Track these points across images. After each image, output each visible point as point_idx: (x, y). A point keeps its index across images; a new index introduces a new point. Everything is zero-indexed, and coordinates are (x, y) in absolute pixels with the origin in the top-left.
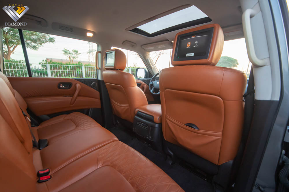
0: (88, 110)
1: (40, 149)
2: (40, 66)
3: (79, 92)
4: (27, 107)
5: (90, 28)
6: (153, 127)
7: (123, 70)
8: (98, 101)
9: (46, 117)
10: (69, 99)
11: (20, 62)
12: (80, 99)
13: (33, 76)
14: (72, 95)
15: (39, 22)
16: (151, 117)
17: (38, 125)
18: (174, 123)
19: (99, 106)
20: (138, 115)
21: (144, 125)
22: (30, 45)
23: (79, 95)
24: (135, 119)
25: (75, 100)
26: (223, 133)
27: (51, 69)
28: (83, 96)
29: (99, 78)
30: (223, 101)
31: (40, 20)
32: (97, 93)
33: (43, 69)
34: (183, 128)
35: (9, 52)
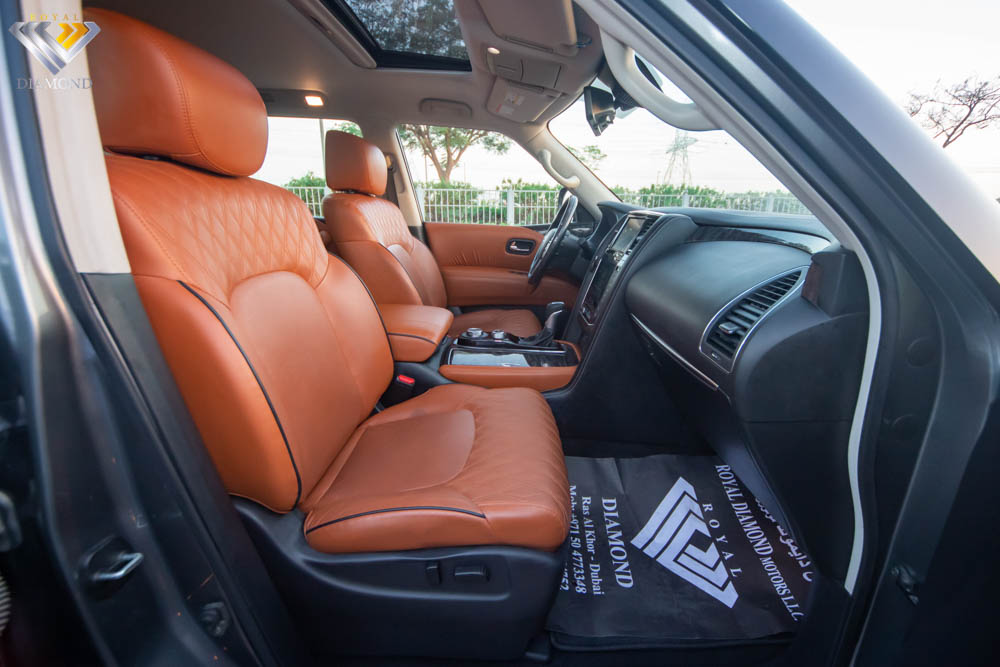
2: (497, 194)
27: (517, 202)
33: (500, 204)
35: (450, 163)
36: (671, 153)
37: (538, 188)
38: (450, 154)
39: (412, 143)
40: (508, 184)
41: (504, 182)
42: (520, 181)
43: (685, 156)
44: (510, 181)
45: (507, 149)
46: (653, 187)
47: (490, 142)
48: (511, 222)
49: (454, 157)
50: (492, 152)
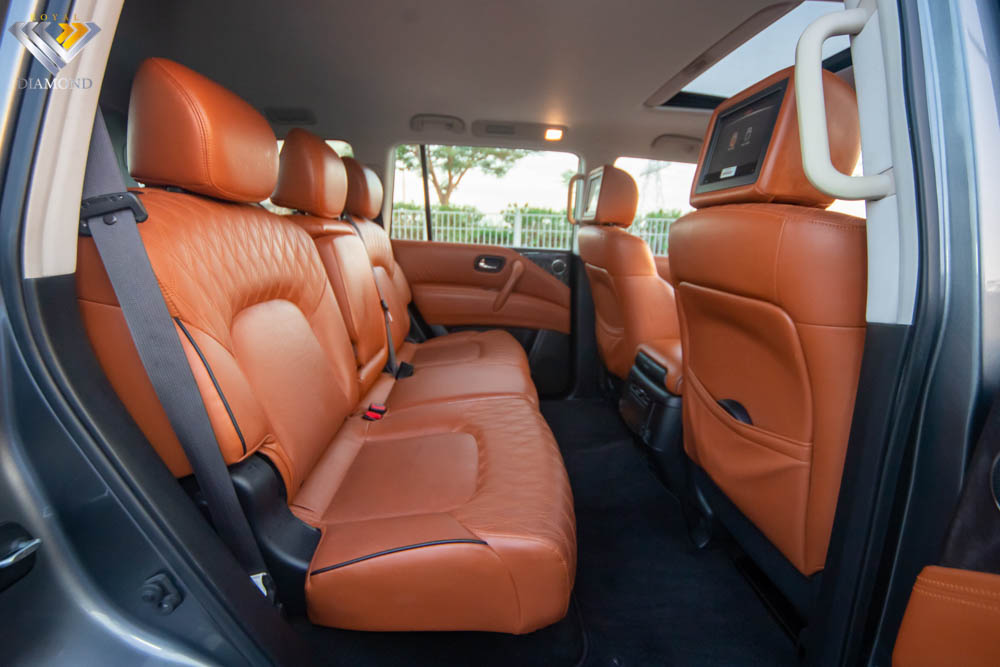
0: (534, 332)
1: (397, 378)
2: (501, 217)
3: (518, 282)
4: (410, 300)
5: (555, 118)
6: (661, 404)
7: (626, 226)
8: (564, 313)
9: (441, 329)
10: (488, 297)
11: (464, 210)
12: (517, 301)
13: (436, 239)
14: (499, 288)
15: (450, 126)
16: (663, 371)
17: (421, 341)
18: (700, 396)
19: (565, 329)
20: (639, 363)
21: (641, 395)
22: (493, 166)
23: (515, 290)
24: (632, 374)
25: (505, 300)
26: (813, 446)
27: (523, 226)
28: (522, 293)
29: (576, 250)
30: (796, 326)
31: (449, 121)
32: (564, 291)
33: (506, 228)
34: (714, 414)
35: (449, 187)
36: (645, 176)
37: (543, 212)
38: (451, 178)
39: (410, 166)
40: (513, 208)
41: (510, 205)
42: (526, 206)
43: (658, 179)
44: (516, 205)
45: (504, 173)
46: (661, 212)
47: (487, 165)
48: (517, 244)
49: (454, 181)
50: (489, 175)
